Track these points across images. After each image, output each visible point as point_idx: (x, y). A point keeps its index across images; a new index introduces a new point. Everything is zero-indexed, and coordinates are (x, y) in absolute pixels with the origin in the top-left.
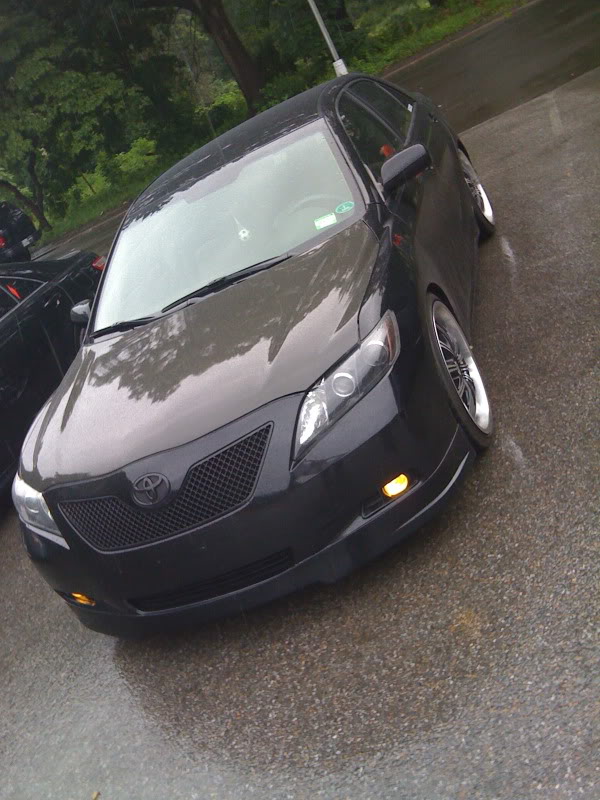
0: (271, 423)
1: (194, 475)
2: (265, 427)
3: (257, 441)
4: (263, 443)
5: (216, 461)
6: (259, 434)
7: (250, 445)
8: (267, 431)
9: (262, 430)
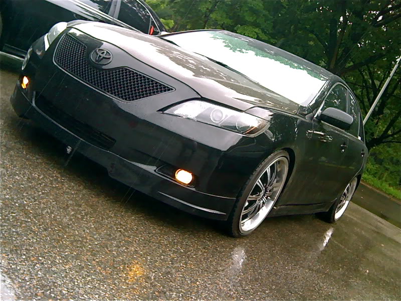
0: (174, 89)
1: (122, 71)
2: (170, 87)
3: (161, 88)
4: (161, 91)
5: (137, 76)
6: (165, 87)
7: (157, 86)
8: (169, 90)
9: (168, 87)
